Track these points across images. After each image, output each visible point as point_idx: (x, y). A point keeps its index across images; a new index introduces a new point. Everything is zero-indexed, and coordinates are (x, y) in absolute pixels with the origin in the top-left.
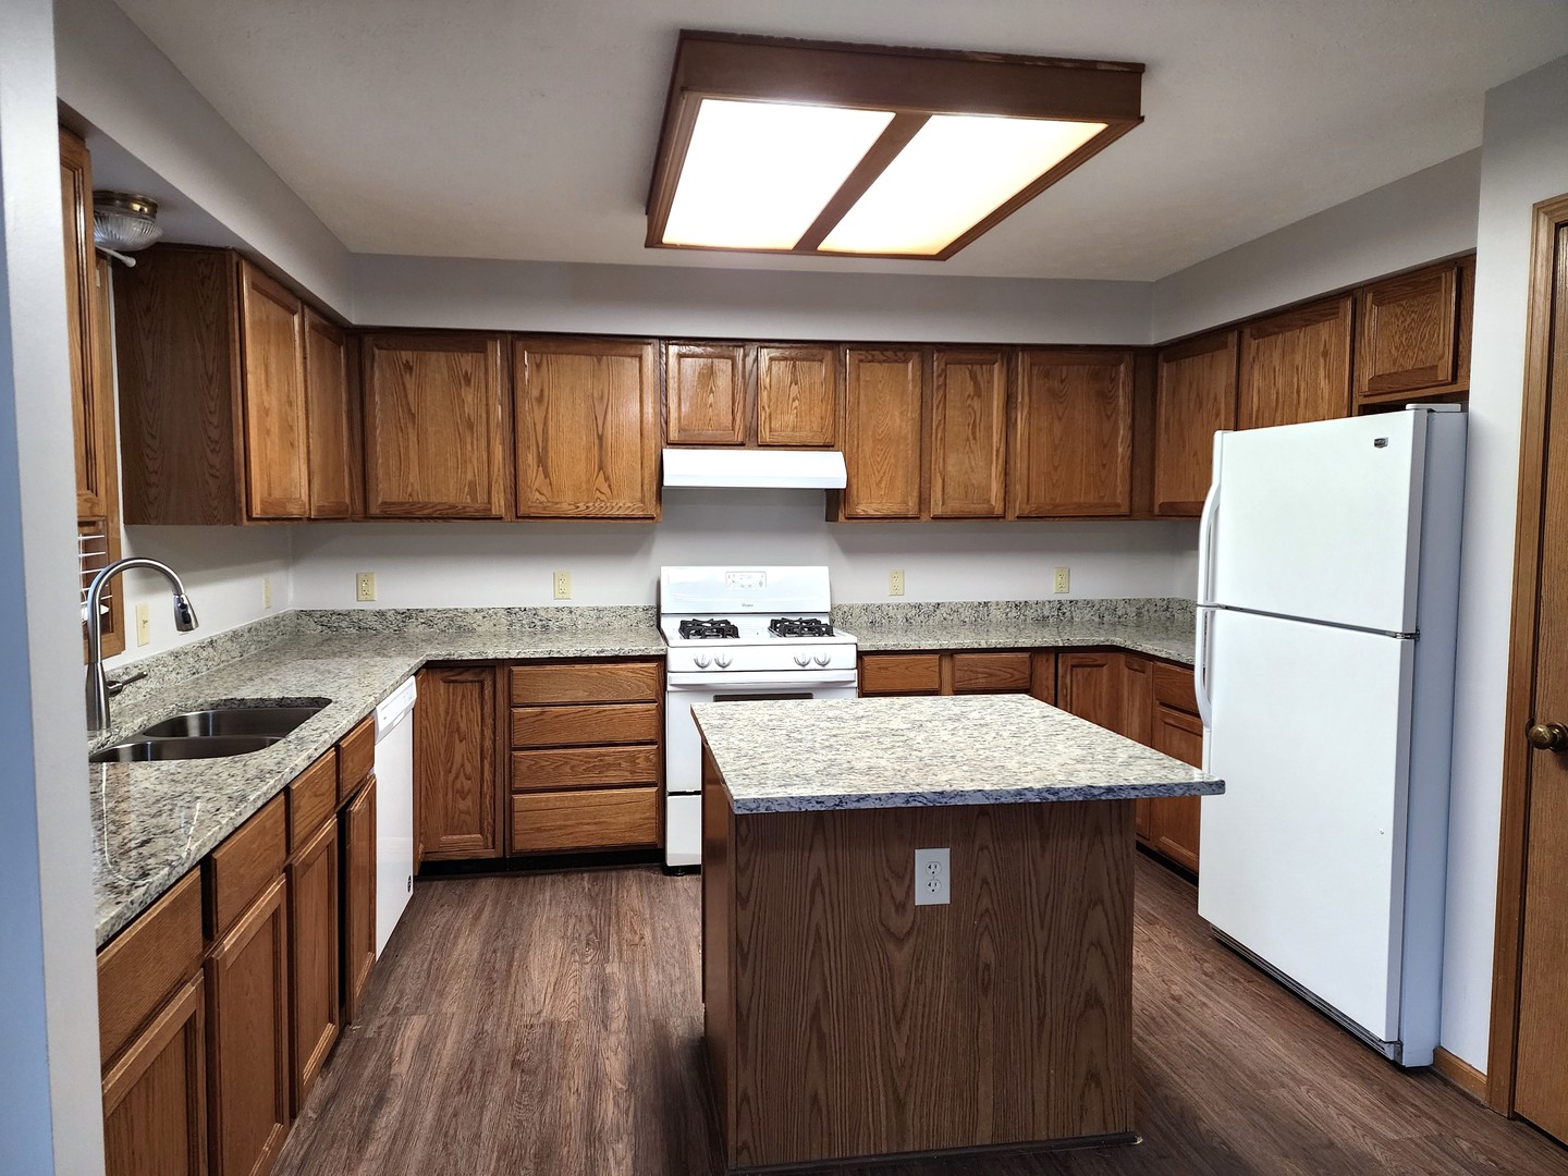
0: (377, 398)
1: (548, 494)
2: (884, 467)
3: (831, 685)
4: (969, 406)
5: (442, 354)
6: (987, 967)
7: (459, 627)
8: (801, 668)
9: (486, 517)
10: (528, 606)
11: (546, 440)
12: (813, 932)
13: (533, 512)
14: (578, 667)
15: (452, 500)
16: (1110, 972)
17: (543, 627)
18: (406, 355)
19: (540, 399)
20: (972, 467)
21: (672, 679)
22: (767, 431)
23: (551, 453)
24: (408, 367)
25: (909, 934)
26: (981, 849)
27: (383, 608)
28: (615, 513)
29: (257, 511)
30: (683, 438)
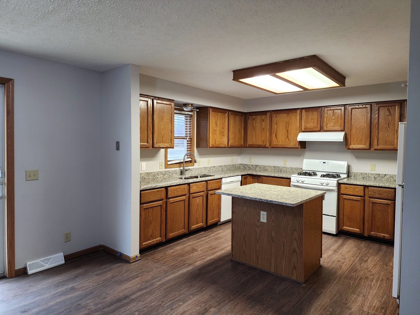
0: (249, 125)
1: (277, 143)
2: (359, 136)
3: (328, 190)
4: (387, 118)
5: (260, 116)
6: (273, 237)
7: (265, 169)
8: (321, 185)
9: (265, 147)
10: (278, 166)
11: (277, 131)
12: (244, 222)
13: (274, 146)
14: (274, 178)
15: (260, 144)
16: (298, 246)
17: (280, 171)
18: (254, 117)
19: (276, 123)
20: (388, 136)
21: (292, 183)
22: (326, 127)
23: (278, 134)
24: (254, 119)
25: (259, 226)
26: (272, 214)
27: (253, 164)
28: (289, 147)
29: (210, 146)
30: (305, 130)
